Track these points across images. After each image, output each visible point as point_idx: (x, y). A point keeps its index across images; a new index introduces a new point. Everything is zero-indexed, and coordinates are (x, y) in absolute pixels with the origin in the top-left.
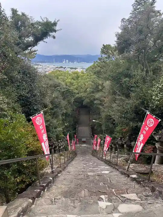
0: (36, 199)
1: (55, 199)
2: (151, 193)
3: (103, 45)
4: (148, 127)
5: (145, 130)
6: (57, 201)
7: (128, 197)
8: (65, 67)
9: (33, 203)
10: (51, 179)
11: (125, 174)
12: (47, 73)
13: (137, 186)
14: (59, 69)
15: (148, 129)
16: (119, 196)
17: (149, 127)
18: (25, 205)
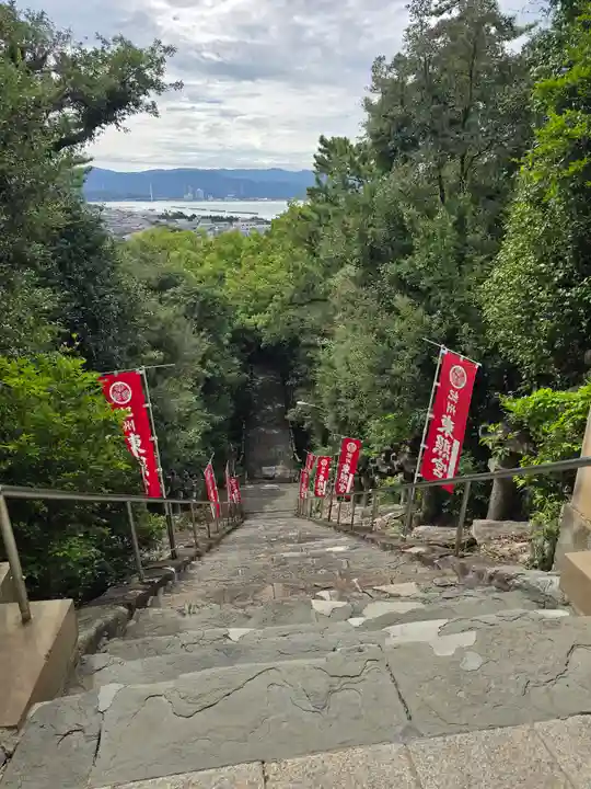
0: (137, 610)
1: (190, 608)
2: (456, 579)
3: (322, 140)
4: (455, 390)
5: (452, 402)
6: (197, 610)
7: (393, 592)
8: (194, 216)
9: (130, 616)
10: (173, 569)
11: (393, 547)
12: (127, 237)
13: (423, 570)
14: (172, 224)
15: (457, 397)
16: (370, 591)
17: (459, 391)
18: (110, 616)
